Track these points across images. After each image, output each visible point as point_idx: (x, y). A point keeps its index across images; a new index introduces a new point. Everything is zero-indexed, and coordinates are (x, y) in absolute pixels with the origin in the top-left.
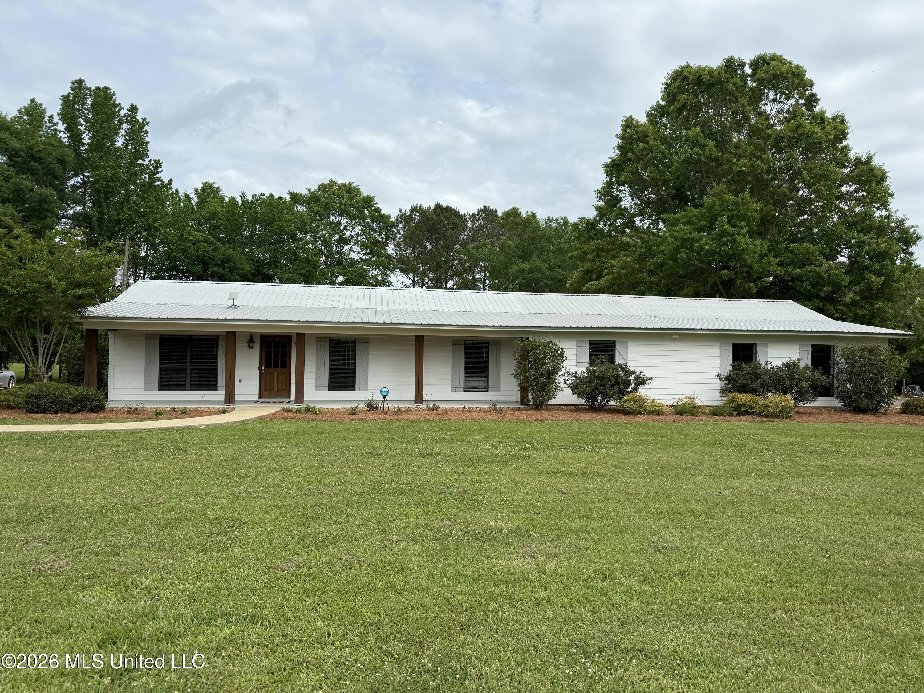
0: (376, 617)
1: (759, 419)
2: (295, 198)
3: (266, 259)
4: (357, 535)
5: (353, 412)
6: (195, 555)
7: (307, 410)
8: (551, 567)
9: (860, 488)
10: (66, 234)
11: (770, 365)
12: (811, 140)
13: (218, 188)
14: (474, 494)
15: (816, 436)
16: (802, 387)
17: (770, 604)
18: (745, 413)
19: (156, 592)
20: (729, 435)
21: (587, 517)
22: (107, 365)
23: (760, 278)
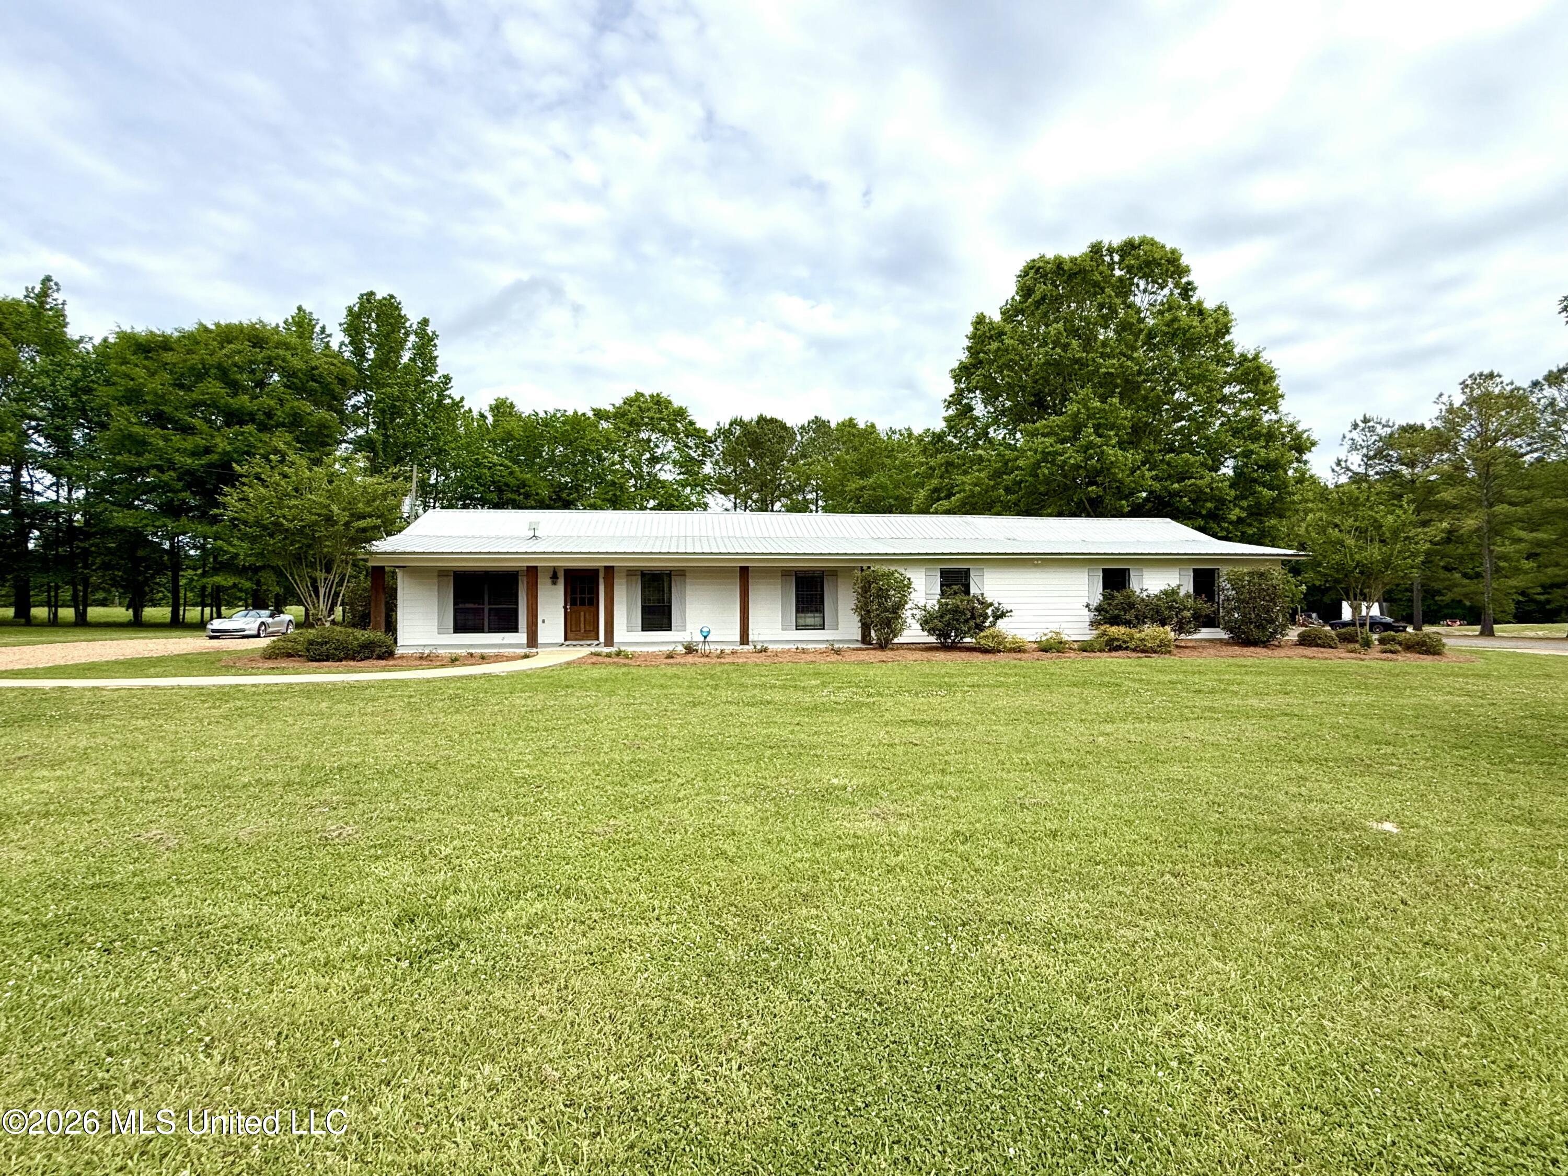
0: (706, 887)
1: (1134, 655)
2: (600, 414)
3: (567, 483)
4: (681, 795)
5: (670, 656)
6: (499, 820)
7: (618, 654)
8: (903, 828)
9: (1253, 732)
10: (346, 460)
11: (1145, 593)
12: (1188, 335)
13: (511, 404)
14: (814, 747)
15: (1200, 673)
16: (1183, 618)
17: (1157, 867)
18: (1118, 648)
19: (457, 862)
20: (1101, 674)
21: (943, 771)
22: (396, 606)
23: (1132, 494)
